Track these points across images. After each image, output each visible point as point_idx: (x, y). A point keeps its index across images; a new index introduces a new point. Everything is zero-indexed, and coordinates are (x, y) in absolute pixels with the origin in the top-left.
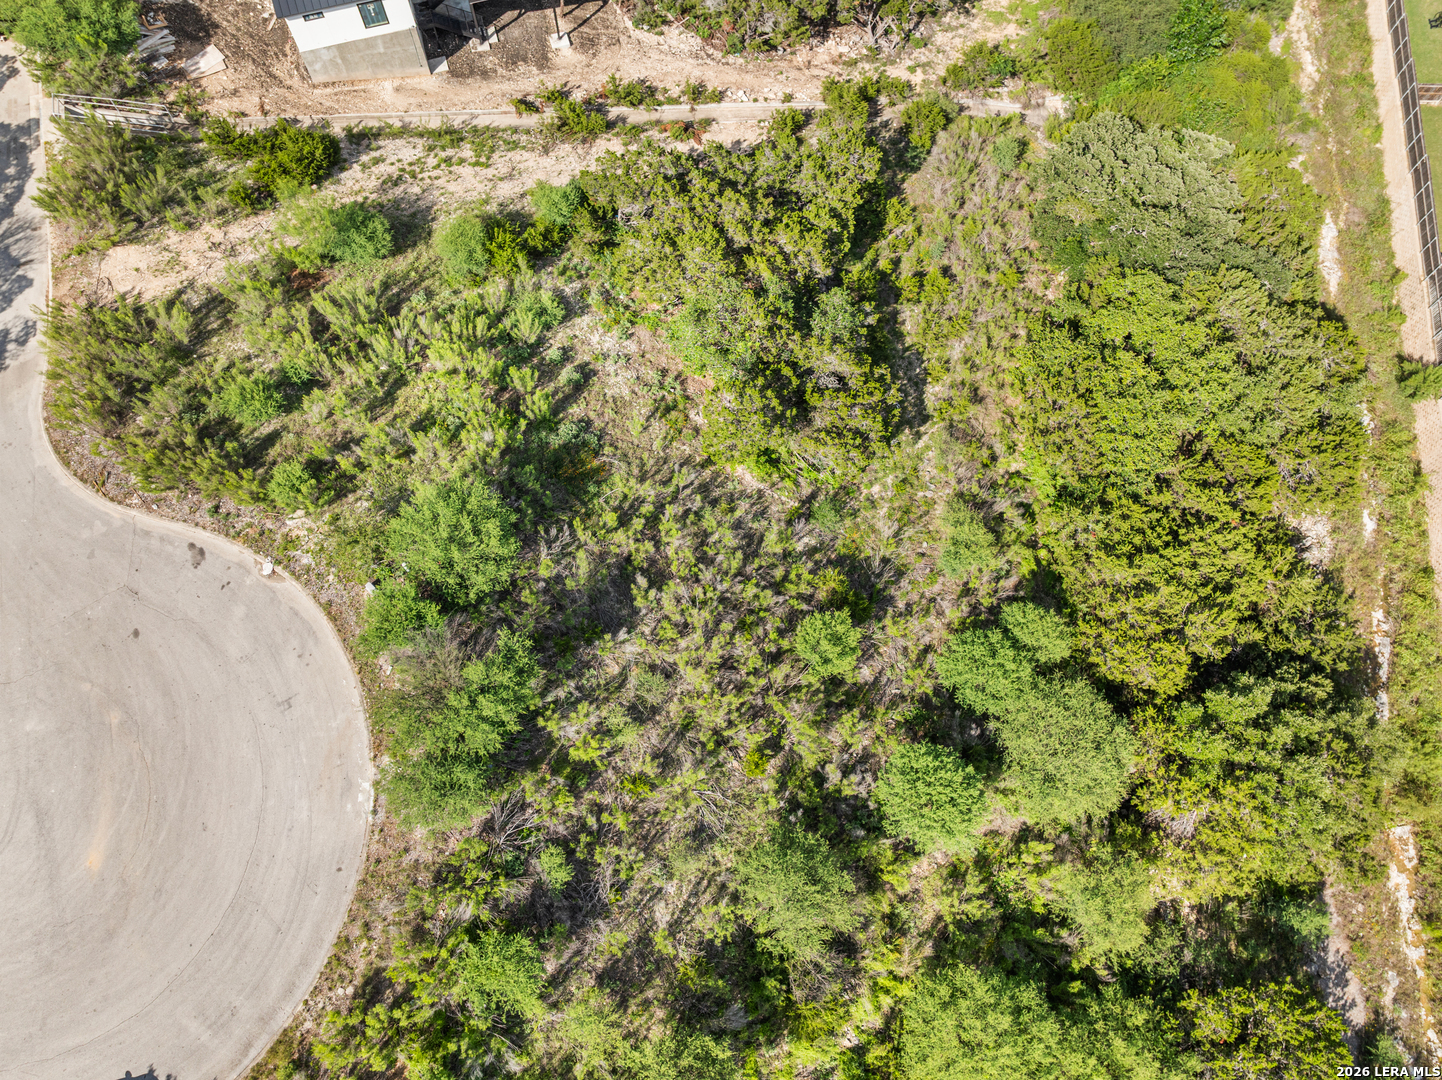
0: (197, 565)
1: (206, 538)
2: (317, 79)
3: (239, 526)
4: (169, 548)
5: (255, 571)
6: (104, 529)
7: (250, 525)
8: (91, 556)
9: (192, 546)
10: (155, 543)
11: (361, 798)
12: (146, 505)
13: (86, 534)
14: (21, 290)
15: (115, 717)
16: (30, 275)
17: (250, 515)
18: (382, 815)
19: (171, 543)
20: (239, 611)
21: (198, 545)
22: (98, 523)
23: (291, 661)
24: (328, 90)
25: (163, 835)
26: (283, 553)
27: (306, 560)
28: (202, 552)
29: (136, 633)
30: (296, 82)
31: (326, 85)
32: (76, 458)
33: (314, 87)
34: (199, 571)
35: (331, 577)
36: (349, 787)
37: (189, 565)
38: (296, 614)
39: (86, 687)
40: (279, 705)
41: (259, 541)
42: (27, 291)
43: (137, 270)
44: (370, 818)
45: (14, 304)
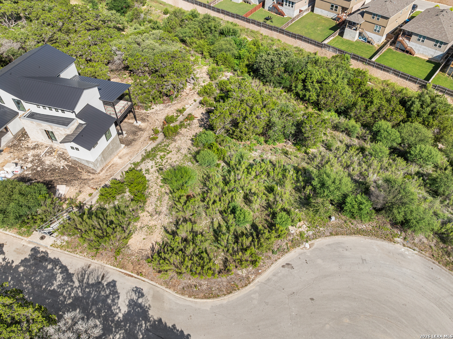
0: (292, 268)
1: (284, 260)
2: (98, 171)
3: (285, 247)
4: (280, 274)
5: (305, 251)
6: (257, 294)
7: (287, 244)
8: (267, 304)
9: (283, 266)
10: (275, 278)
11: (407, 253)
12: (257, 274)
13: (255, 302)
14: (114, 286)
15: (346, 320)
16: (110, 280)
17: (283, 243)
18: (416, 248)
19: (278, 273)
20: (319, 261)
21: (284, 264)
22: (252, 296)
23: (347, 253)
24: (104, 172)
25: (404, 321)
26: (302, 238)
27: (311, 233)
28: (288, 264)
29: (312, 299)
30: (92, 176)
31: (101, 171)
32: (217, 291)
33: (99, 173)
34: (296, 268)
35: (321, 229)
36: (402, 254)
37: (291, 270)
38: (329, 245)
39: (328, 326)
40: (363, 263)
41: (295, 243)
42: (117, 284)
43: (144, 239)
44: (416, 252)
45: (119, 291)
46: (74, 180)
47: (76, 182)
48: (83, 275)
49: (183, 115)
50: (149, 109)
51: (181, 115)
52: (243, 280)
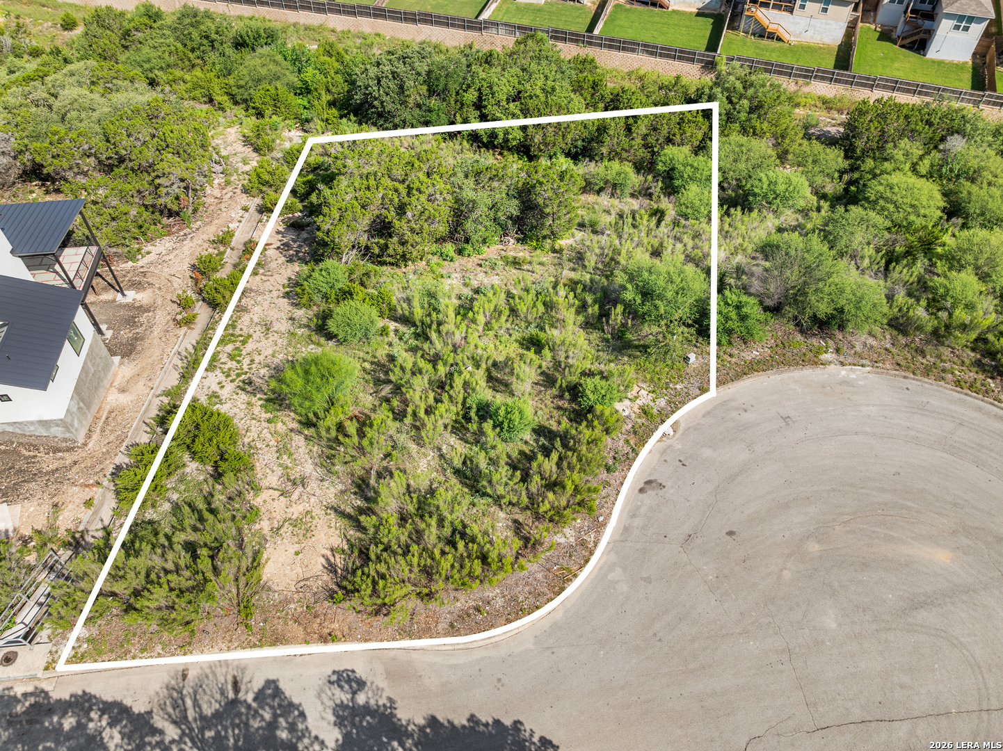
0: (661, 486)
1: (633, 477)
2: (81, 440)
3: (627, 449)
4: (643, 510)
5: (669, 442)
6: (619, 570)
7: (627, 441)
8: (648, 580)
9: (641, 490)
10: (637, 522)
11: (853, 376)
12: (599, 527)
13: (623, 587)
14: (277, 692)
15: (814, 547)
16: (258, 684)
17: (616, 442)
18: (864, 362)
19: (638, 508)
20: (707, 453)
21: (642, 485)
22: (610, 577)
23: (749, 417)
24: (95, 437)
25: (909, 504)
26: (650, 419)
27: (662, 402)
28: (649, 482)
29: (731, 533)
30: (69, 458)
31: (89, 436)
32: (532, 599)
33: (85, 444)
34: (668, 484)
35: (678, 387)
36: (845, 382)
37: (661, 492)
38: (708, 413)
39: (787, 574)
40: (788, 424)
41: (641, 435)
42: (282, 685)
43: (297, 553)
44: (868, 369)
45: (296, 701)
46: (25, 481)
47: (33, 485)
48: (178, 704)
49: (232, 249)
50: (140, 257)
51: (229, 250)
52: (576, 551)
